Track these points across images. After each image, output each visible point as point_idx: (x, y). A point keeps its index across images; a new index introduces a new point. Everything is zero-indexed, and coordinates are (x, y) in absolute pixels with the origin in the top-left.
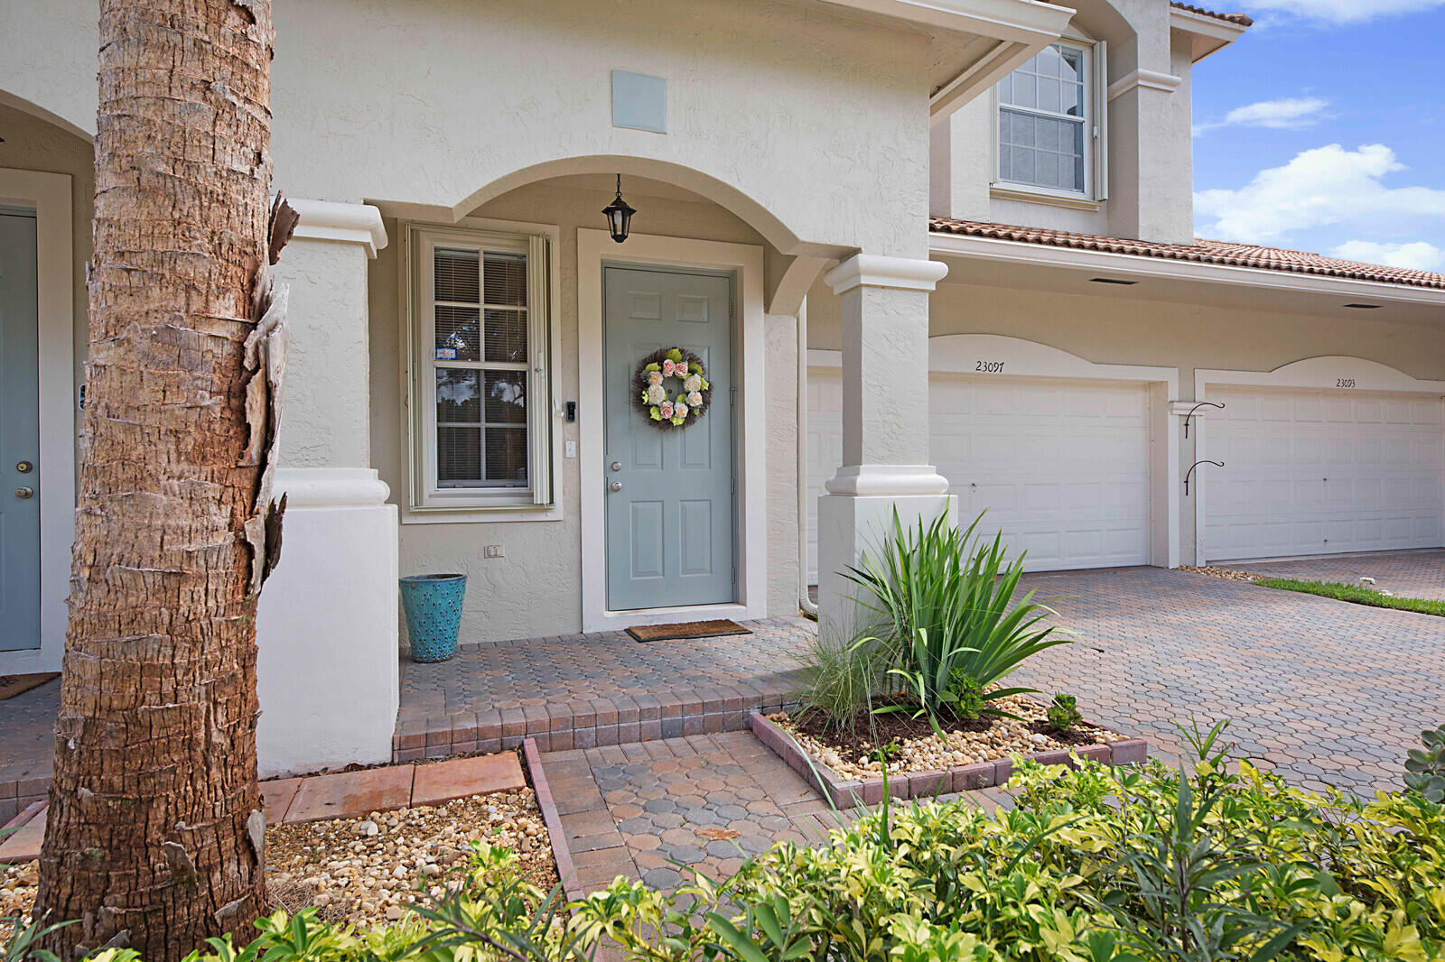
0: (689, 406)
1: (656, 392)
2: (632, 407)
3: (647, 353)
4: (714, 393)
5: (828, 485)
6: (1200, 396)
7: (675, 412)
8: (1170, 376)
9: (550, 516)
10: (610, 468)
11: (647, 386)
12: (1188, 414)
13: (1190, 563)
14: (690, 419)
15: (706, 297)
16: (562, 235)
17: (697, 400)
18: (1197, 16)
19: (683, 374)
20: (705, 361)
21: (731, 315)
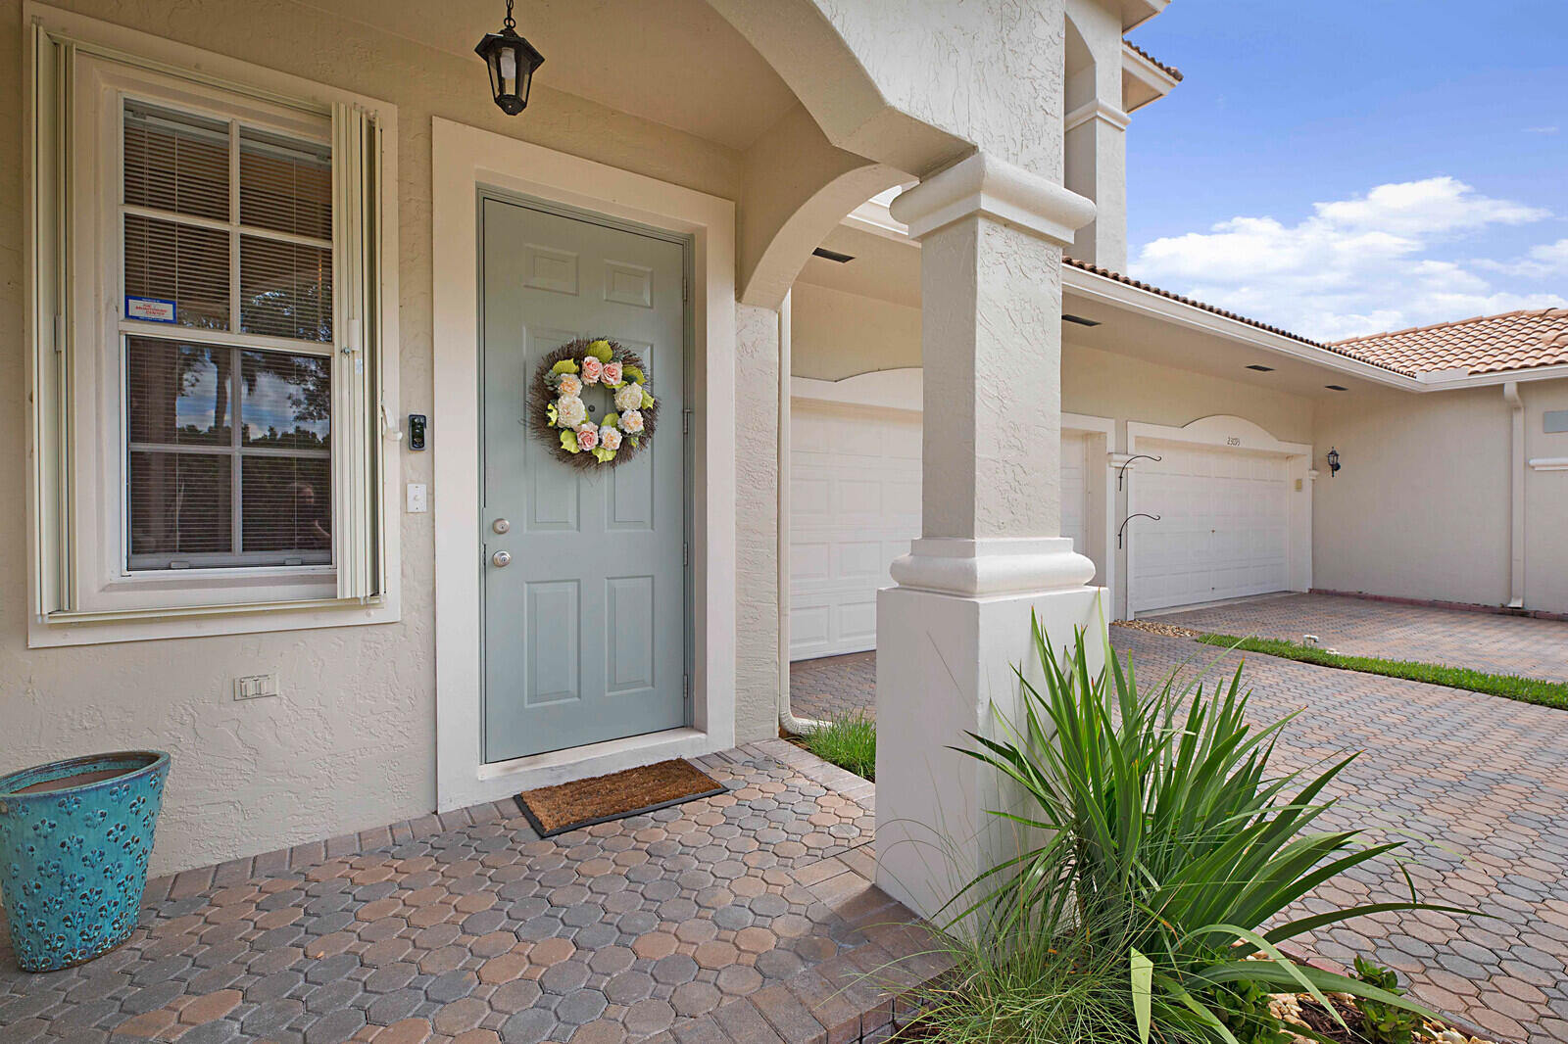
0: (623, 432)
1: (571, 408)
2: (528, 429)
3: (555, 345)
4: (660, 415)
5: (896, 569)
6: (1132, 449)
7: (600, 441)
8: (1107, 426)
9: (375, 616)
10: (491, 528)
11: (555, 396)
12: (1122, 466)
13: (1122, 618)
14: (624, 451)
15: (649, 270)
16: (403, 123)
17: (635, 423)
18: (1142, 59)
19: (616, 382)
20: (646, 362)
21: (685, 301)
